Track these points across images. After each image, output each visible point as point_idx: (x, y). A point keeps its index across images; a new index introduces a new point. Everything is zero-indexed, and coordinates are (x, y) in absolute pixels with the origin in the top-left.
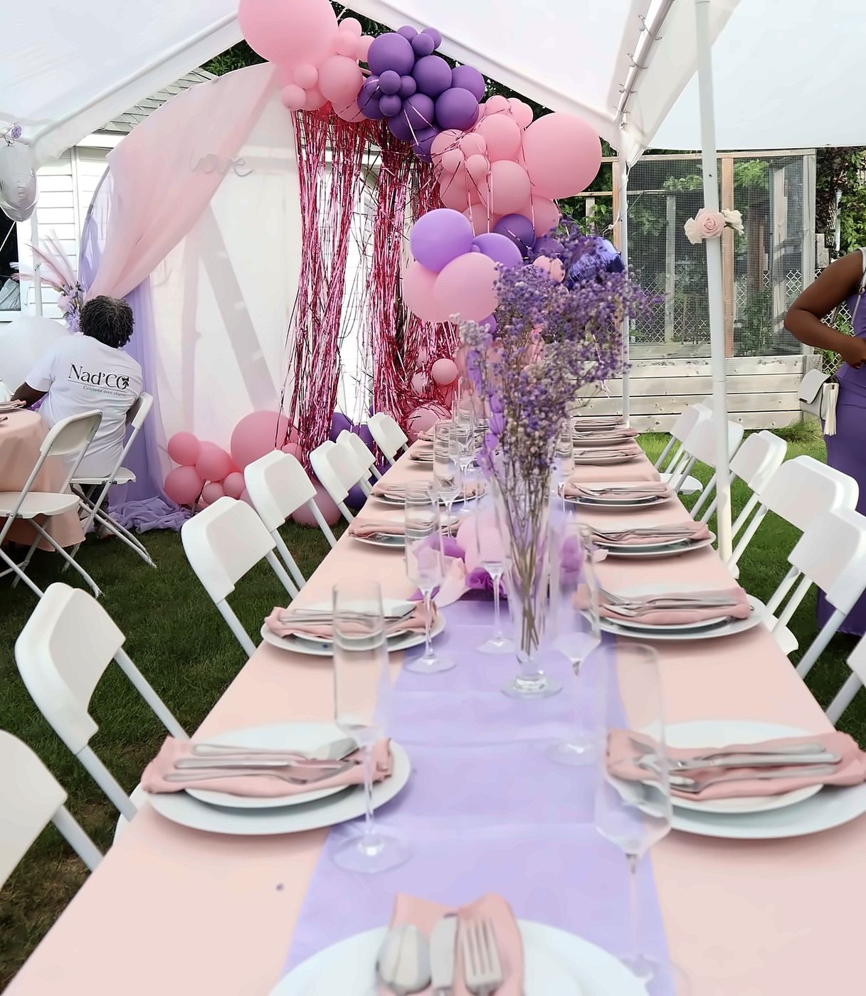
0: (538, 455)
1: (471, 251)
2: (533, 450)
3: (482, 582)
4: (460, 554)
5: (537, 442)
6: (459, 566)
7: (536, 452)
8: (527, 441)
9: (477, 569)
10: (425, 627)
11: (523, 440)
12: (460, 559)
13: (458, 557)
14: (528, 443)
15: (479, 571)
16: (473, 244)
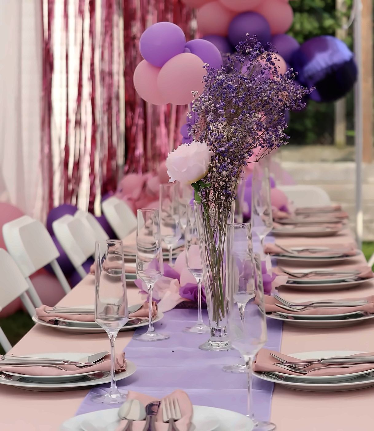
0: (224, 188)
1: (184, 52)
2: (221, 183)
3: (192, 294)
4: (176, 276)
5: (224, 179)
6: (175, 284)
7: (223, 185)
8: (218, 177)
9: (188, 284)
10: (149, 317)
11: (216, 176)
12: (177, 280)
13: (175, 278)
14: (219, 179)
15: (190, 286)
16: (186, 47)
